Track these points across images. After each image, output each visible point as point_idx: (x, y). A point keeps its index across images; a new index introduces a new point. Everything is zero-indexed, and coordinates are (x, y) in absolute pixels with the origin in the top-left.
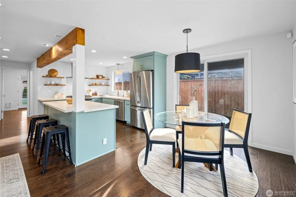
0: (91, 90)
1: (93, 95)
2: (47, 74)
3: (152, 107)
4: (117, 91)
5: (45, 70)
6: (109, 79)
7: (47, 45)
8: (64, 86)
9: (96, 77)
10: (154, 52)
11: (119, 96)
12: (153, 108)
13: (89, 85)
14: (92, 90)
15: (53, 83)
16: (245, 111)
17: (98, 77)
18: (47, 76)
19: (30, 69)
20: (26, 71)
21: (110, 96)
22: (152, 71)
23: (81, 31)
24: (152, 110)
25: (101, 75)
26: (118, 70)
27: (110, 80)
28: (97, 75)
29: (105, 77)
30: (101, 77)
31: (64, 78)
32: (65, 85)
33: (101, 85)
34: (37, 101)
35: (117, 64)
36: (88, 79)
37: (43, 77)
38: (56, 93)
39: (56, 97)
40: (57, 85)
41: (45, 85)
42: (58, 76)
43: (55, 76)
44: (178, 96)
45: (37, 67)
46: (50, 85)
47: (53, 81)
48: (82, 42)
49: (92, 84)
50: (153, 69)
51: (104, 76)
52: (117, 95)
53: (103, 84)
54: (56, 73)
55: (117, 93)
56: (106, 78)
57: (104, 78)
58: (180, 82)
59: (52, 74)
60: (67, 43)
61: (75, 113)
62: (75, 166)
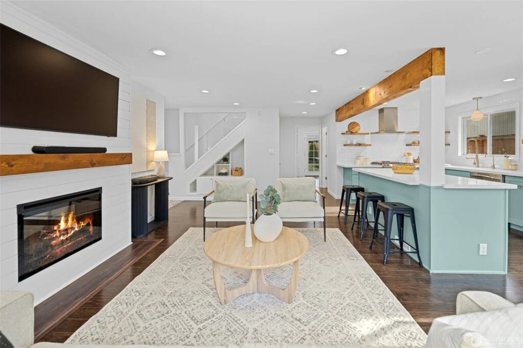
0: (410, 154)
1: (415, 162)
2: (346, 129)
4: (474, 156)
5: (344, 125)
6: (449, 132)
7: (363, 89)
8: (368, 147)
11: (478, 167)
13: (407, 145)
14: (412, 153)
15: (355, 143)
18: (347, 132)
21: (452, 165)
23: (438, 52)
26: (476, 112)
27: (451, 134)
31: (368, 134)
32: (370, 145)
34: (336, 167)
35: (473, 99)
36: (404, 135)
37: (343, 134)
38: (358, 157)
39: (359, 163)
40: (360, 145)
41: (345, 145)
42: (359, 132)
43: (356, 133)
45: (337, 121)
46: (351, 145)
47: (355, 139)
48: (441, 70)
49: (414, 143)
52: (474, 163)
54: (357, 128)
55: (473, 161)
59: (352, 128)
60: (404, 78)
61: (429, 188)
62: (431, 272)
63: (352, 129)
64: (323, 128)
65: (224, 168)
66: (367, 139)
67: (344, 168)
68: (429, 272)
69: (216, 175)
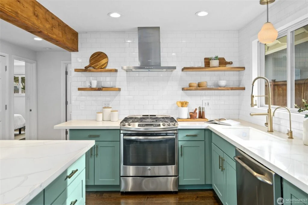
1: (192, 116)
6: (244, 68)
9: (202, 65)
15: (94, 84)
18: (86, 68)
25: (216, 58)
26: (266, 26)
27: (246, 71)
28: (205, 59)
29: (231, 63)
30: (215, 63)
36: (179, 72)
37: (80, 71)
41: (79, 89)
43: (101, 68)
51: (227, 60)
52: (266, 124)
56: (235, 65)
57: (228, 66)
59: (95, 63)
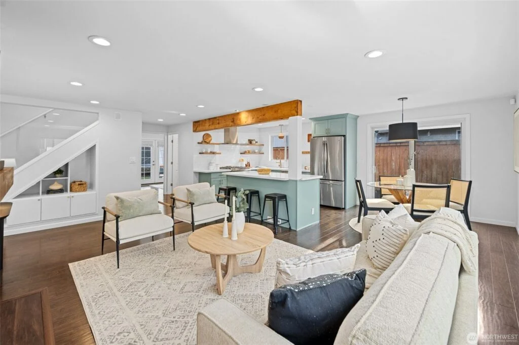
2: (201, 139)
3: (343, 179)
4: (279, 161)
5: (200, 136)
6: (263, 145)
8: (218, 155)
9: (247, 142)
10: (347, 114)
12: (345, 181)
13: (241, 153)
14: (244, 160)
16: (462, 179)
17: (250, 142)
19: (167, 133)
20: (163, 135)
22: (344, 136)
23: (300, 103)
24: (343, 183)
25: (255, 140)
26: (281, 134)
28: (249, 140)
29: (258, 142)
31: (217, 144)
32: (220, 153)
33: (254, 152)
36: (238, 146)
37: (198, 143)
38: (210, 164)
40: (213, 153)
41: (200, 153)
42: (211, 142)
43: (209, 143)
44: (374, 167)
45: (193, 131)
46: (206, 153)
47: (209, 148)
49: (245, 152)
50: (344, 134)
53: (257, 151)
54: (210, 139)
55: (278, 164)
57: (257, 144)
58: (376, 147)
59: (207, 138)
60: (276, 112)
61: (296, 181)
62: (298, 230)
63: (206, 141)
64: (169, 136)
65: (56, 183)
66: (216, 149)
67: (199, 173)
68: (296, 231)
69: (43, 193)
